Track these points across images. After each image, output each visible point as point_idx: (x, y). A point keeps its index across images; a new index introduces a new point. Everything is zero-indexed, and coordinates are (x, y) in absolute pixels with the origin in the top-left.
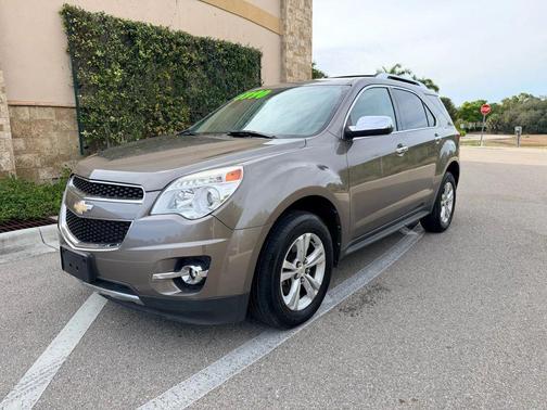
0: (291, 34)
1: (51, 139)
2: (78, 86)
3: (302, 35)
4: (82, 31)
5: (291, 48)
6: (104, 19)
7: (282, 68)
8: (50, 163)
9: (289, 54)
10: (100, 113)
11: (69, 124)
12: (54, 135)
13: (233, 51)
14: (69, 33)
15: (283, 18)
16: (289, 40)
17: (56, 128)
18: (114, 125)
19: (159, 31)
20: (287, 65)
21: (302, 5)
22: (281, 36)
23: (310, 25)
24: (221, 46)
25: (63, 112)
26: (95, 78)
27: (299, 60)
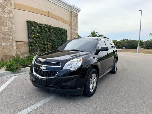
0: (73, 26)
1: (23, 49)
2: (29, 37)
3: (75, 26)
4: (31, 25)
5: (73, 29)
6: (35, 23)
7: (71, 33)
8: (22, 54)
9: (73, 30)
10: (34, 43)
11: (27, 46)
12: (24, 48)
13: (61, 30)
14: (28, 26)
15: (71, 22)
16: (73, 27)
17: (24, 46)
18: (37, 46)
19: (46, 25)
20: (72, 33)
21: (75, 20)
22: (71, 26)
23: (77, 24)
24: (59, 29)
25: (26, 43)
26: (33, 36)
27: (75, 32)
